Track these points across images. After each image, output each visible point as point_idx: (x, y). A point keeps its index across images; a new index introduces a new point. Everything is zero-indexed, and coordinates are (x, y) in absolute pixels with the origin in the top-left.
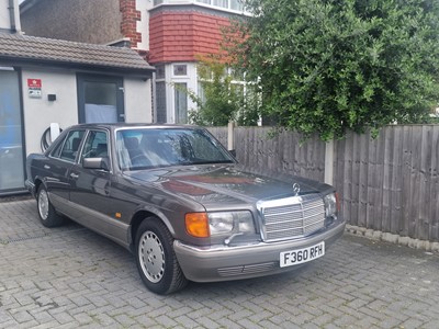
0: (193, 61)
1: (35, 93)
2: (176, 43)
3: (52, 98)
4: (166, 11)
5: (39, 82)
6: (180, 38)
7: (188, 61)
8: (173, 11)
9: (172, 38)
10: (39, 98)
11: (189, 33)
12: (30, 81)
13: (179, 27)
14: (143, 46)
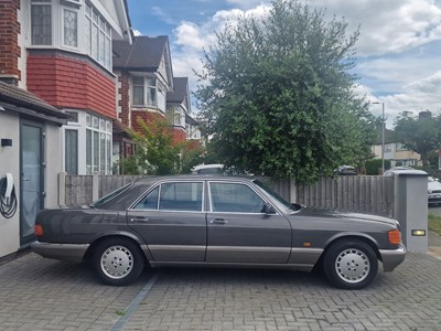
0: (83, 109)
2: (70, 90)
3: (6, 143)
4: (59, 56)
6: (73, 85)
7: (80, 109)
8: (66, 57)
9: (66, 84)
11: (82, 82)
13: (73, 75)
14: (22, 85)
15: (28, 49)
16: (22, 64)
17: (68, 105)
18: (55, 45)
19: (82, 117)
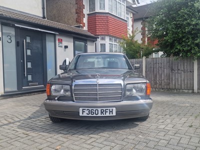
0: (107, 35)
1: (60, 45)
2: (101, 28)
3: (66, 47)
4: (97, 15)
5: (62, 40)
6: (103, 26)
7: (106, 35)
8: (100, 15)
9: (100, 26)
10: (62, 47)
11: (107, 24)
12: (59, 39)
13: (103, 21)
14: (86, 28)
15: (88, 14)
16: (85, 20)
17: (101, 34)
18: (97, 11)
19: (107, 39)
